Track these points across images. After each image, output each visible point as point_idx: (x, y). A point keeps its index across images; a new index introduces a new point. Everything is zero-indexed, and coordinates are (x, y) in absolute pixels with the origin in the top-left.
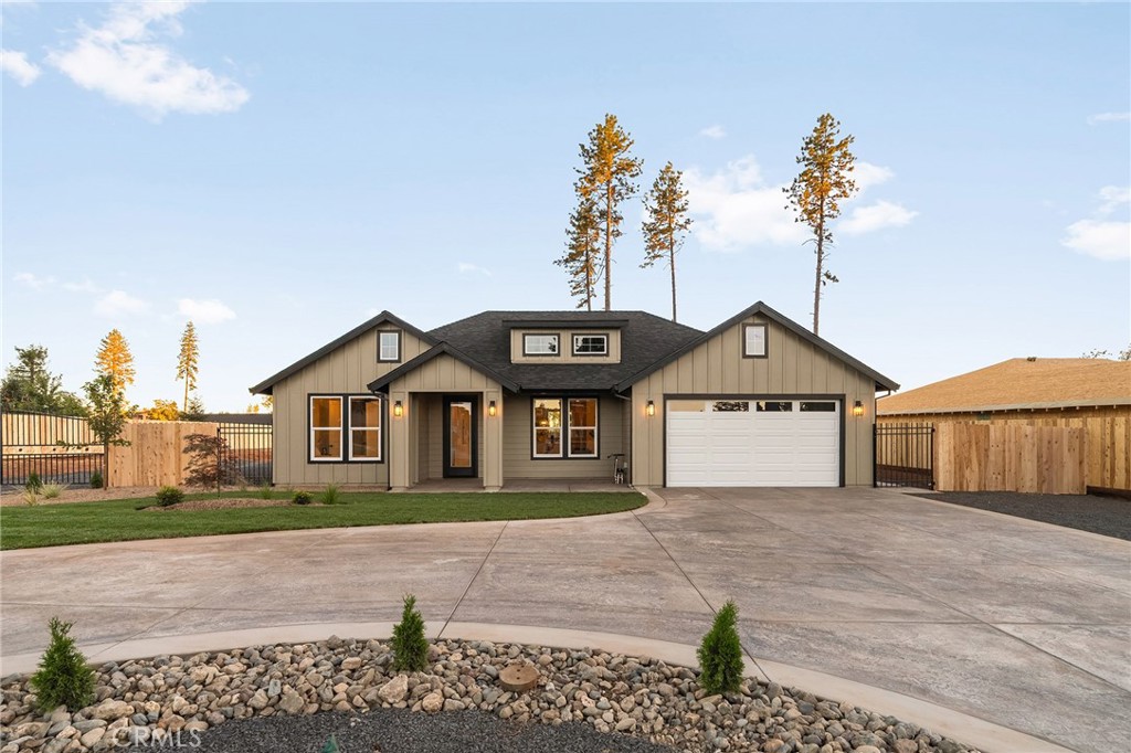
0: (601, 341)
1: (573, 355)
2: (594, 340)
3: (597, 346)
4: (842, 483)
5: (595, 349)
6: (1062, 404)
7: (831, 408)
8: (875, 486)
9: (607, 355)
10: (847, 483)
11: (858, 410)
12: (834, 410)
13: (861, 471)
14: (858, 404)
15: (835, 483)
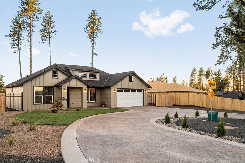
0: (95, 75)
1: (90, 78)
2: (94, 75)
3: (95, 76)
4: (143, 105)
5: (94, 77)
6: (167, 91)
7: (141, 91)
8: (148, 106)
9: (97, 78)
10: (144, 105)
11: (146, 92)
12: (142, 92)
13: (146, 103)
14: (146, 91)
15: (142, 105)
